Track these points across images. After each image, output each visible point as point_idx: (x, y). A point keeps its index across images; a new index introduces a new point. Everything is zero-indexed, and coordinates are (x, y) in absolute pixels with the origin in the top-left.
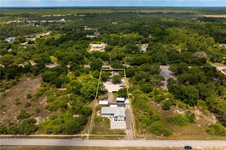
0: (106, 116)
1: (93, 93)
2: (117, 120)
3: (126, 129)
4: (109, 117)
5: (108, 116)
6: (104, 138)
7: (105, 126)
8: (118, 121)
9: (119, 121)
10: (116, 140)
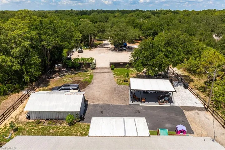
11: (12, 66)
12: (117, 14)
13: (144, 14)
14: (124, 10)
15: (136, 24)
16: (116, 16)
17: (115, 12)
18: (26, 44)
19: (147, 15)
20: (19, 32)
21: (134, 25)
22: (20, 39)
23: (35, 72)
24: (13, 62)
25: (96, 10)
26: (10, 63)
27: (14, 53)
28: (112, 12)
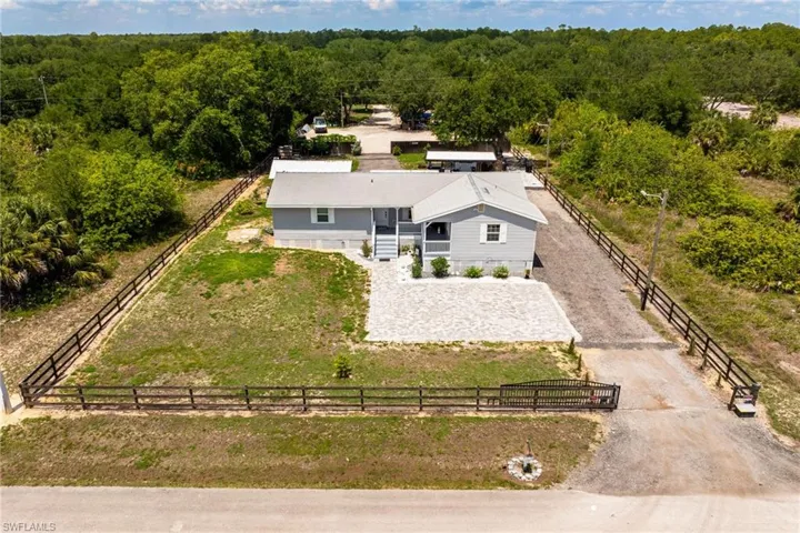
0: (320, 241)
1: (221, 103)
2: (440, 271)
3: (587, 345)
4: (353, 254)
5: (346, 245)
6: (241, 460)
7: (290, 319)
8: (456, 281)
9: (473, 274)
10: (465, 482)
11: (229, 127)
12: (408, 44)
13: (493, 43)
14: (437, 32)
15: (459, 69)
16: (406, 50)
17: (405, 37)
19: (502, 46)
21: (454, 70)
22: (242, 81)
24: (230, 121)
25: (339, 32)
26: (225, 122)
28: (396, 37)
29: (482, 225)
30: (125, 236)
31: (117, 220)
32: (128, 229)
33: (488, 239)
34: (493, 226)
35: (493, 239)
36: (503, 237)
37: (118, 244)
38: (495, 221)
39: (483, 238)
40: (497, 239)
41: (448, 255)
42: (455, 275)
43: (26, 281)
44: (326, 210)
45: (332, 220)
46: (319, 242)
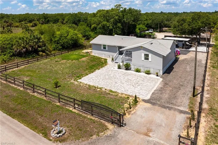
4: (110, 60)
5: (111, 57)
8: (132, 73)
9: (138, 71)
11: (109, 27)
18: (117, 17)
20: (114, 12)
22: (114, 15)
23: (118, 32)
24: (110, 25)
26: (108, 25)
27: (111, 21)
29: (142, 53)
30: (61, 47)
31: (60, 43)
32: (62, 45)
33: (145, 59)
34: (147, 55)
35: (147, 60)
36: (150, 59)
37: (58, 49)
38: (147, 53)
39: (143, 58)
40: (148, 60)
41: (131, 63)
42: (132, 70)
43: (25, 51)
44: (105, 45)
45: (107, 49)
46: (103, 55)
